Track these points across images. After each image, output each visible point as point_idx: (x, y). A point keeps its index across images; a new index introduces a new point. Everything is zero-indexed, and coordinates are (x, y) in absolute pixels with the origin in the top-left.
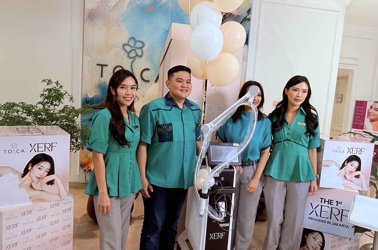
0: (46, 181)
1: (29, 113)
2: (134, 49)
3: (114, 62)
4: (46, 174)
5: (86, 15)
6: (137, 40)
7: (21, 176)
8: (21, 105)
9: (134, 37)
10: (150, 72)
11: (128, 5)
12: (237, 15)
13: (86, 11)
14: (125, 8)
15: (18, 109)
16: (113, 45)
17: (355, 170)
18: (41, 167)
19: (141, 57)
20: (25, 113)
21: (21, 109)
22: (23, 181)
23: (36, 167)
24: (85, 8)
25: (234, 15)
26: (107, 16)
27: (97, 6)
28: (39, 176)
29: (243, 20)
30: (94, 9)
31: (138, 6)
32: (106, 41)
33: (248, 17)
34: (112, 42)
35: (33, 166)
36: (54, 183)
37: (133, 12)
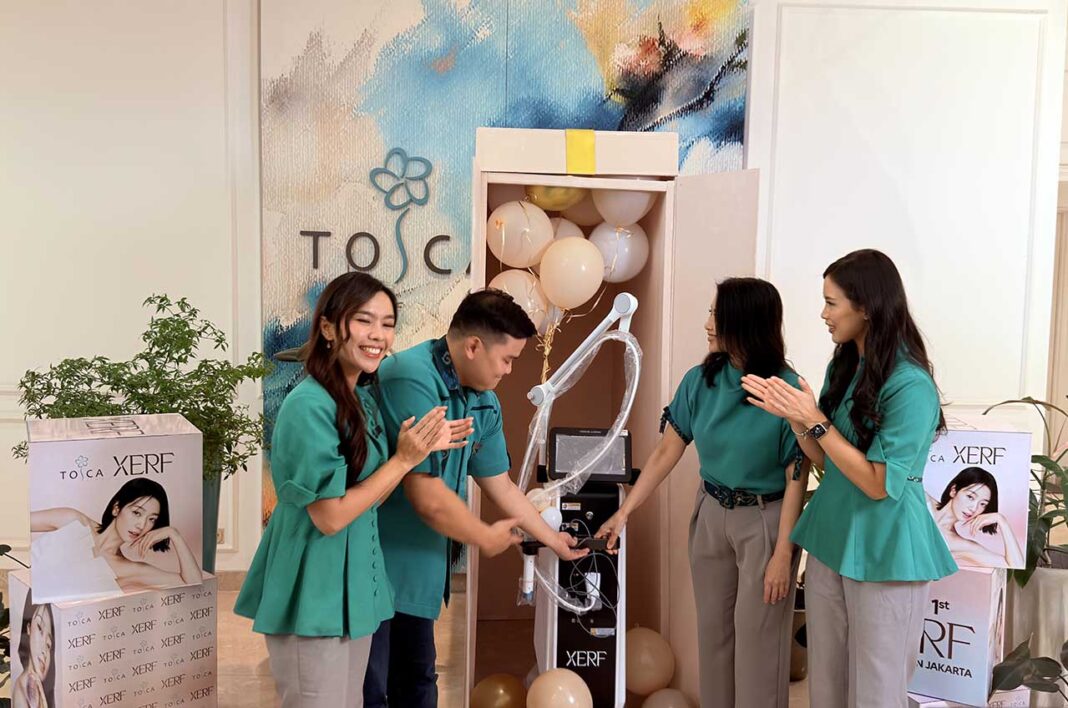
0: (151, 543)
1: (116, 384)
2: (403, 183)
3: (349, 224)
4: (150, 525)
5: (266, 97)
6: (411, 156)
7: (96, 530)
8: (98, 364)
9: (400, 149)
10: (451, 244)
11: (379, 58)
12: (705, 57)
13: (265, 86)
14: (372, 69)
15: (92, 374)
16: (344, 174)
17: (982, 509)
18: (140, 510)
19: (423, 202)
20: (108, 383)
21: (97, 376)
22: (101, 541)
23: (127, 510)
24: (262, 77)
25: (693, 57)
26: (323, 94)
27: (294, 70)
28: (138, 531)
29: (723, 68)
30: (286, 79)
31: (409, 57)
32: (322, 164)
33: (741, 57)
34: (341, 168)
35: (121, 507)
36: (170, 546)
37: (394, 77)
